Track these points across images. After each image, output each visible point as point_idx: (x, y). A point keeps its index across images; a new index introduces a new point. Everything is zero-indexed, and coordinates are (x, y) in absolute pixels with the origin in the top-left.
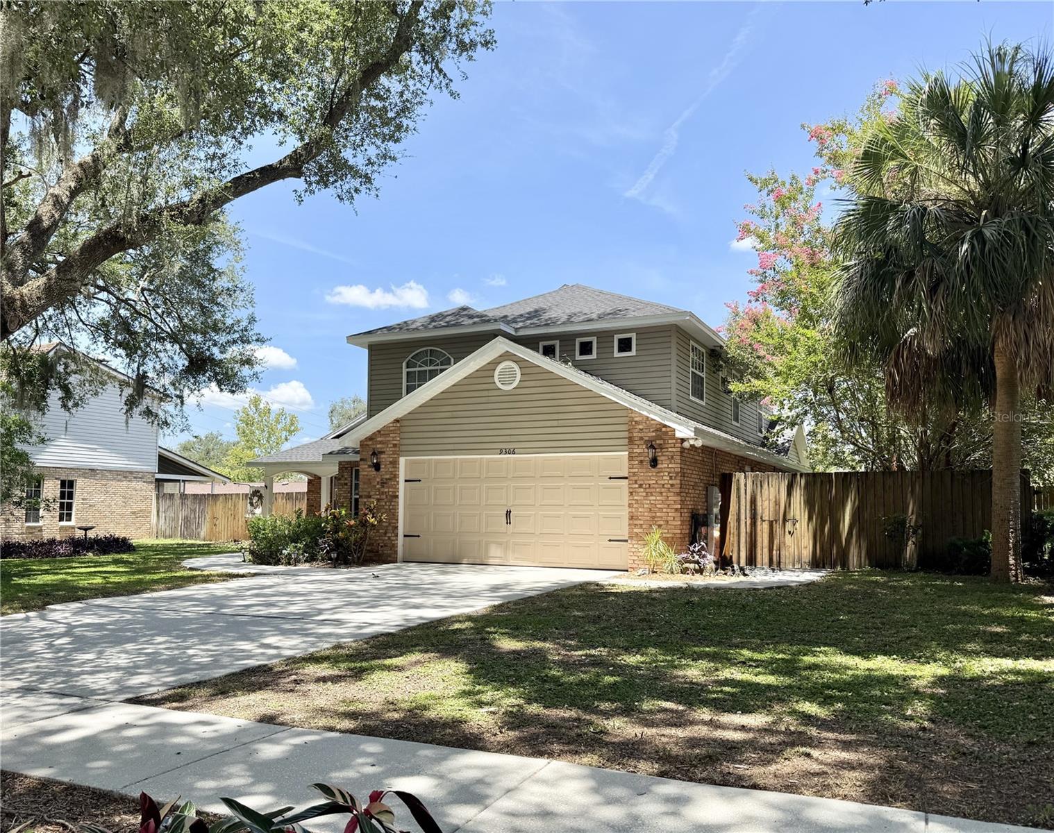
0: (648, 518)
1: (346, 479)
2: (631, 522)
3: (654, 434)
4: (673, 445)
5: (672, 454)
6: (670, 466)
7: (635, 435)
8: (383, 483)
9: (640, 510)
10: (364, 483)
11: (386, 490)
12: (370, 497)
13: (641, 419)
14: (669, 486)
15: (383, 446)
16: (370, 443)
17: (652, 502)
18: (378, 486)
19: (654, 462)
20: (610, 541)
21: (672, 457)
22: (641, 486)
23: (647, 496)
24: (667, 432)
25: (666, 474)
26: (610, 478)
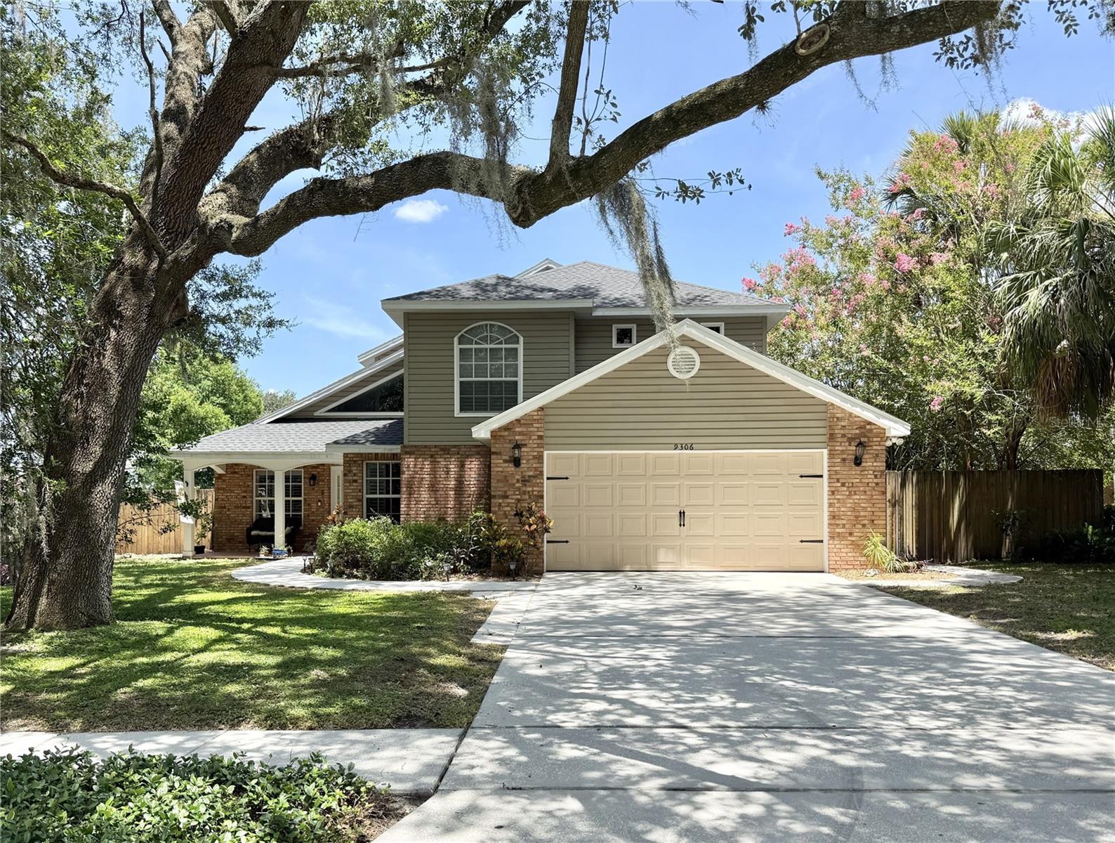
0: (852, 518)
1: (355, 475)
2: (833, 522)
3: (857, 431)
4: (877, 443)
5: (877, 452)
6: (875, 464)
7: (836, 432)
8: (525, 481)
9: (843, 509)
10: (498, 481)
11: (530, 489)
12: (507, 497)
13: (843, 415)
14: (874, 485)
15: (525, 438)
16: (506, 433)
17: (857, 501)
18: (517, 485)
19: (858, 461)
20: (802, 541)
21: (877, 455)
22: (843, 485)
23: (850, 494)
24: (871, 430)
25: (871, 472)
26: (801, 476)
